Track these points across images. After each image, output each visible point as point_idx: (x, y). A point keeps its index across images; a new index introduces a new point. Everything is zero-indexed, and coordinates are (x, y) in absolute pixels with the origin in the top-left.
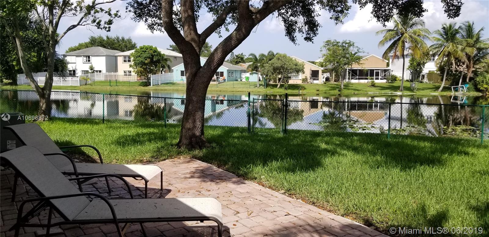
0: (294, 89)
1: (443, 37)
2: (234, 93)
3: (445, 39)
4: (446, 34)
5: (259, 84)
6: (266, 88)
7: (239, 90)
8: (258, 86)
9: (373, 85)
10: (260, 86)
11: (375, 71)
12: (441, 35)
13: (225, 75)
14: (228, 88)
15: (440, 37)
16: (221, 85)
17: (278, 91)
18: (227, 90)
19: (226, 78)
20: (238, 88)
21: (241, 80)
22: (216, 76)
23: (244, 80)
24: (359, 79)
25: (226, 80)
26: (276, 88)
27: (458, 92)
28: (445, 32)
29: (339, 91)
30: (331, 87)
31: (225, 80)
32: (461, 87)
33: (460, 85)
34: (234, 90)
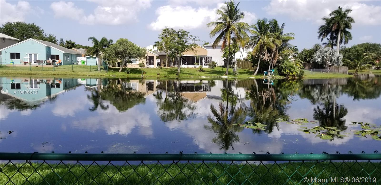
0: (135, 73)
1: (258, 30)
2: (74, 76)
3: (259, 32)
4: (260, 28)
5: (100, 68)
6: (108, 72)
7: (79, 73)
8: (99, 69)
9: (201, 70)
10: (101, 70)
11: (200, 58)
12: (256, 29)
13: (61, 58)
14: (67, 72)
15: (255, 31)
16: (58, 68)
17: (119, 74)
18: (65, 73)
19: (62, 62)
20: (78, 71)
21: (77, 64)
22: (52, 59)
23: (80, 64)
24: (188, 64)
25: (63, 63)
26: (118, 72)
27: (268, 76)
28: (259, 27)
29: (177, 75)
30: (168, 71)
31: (61, 63)
32: (270, 72)
33: (269, 70)
34: (74, 73)
